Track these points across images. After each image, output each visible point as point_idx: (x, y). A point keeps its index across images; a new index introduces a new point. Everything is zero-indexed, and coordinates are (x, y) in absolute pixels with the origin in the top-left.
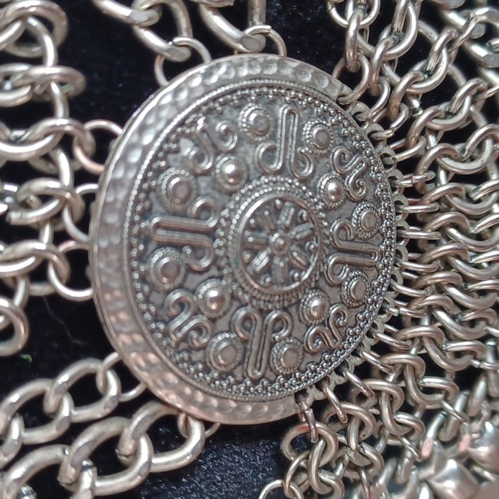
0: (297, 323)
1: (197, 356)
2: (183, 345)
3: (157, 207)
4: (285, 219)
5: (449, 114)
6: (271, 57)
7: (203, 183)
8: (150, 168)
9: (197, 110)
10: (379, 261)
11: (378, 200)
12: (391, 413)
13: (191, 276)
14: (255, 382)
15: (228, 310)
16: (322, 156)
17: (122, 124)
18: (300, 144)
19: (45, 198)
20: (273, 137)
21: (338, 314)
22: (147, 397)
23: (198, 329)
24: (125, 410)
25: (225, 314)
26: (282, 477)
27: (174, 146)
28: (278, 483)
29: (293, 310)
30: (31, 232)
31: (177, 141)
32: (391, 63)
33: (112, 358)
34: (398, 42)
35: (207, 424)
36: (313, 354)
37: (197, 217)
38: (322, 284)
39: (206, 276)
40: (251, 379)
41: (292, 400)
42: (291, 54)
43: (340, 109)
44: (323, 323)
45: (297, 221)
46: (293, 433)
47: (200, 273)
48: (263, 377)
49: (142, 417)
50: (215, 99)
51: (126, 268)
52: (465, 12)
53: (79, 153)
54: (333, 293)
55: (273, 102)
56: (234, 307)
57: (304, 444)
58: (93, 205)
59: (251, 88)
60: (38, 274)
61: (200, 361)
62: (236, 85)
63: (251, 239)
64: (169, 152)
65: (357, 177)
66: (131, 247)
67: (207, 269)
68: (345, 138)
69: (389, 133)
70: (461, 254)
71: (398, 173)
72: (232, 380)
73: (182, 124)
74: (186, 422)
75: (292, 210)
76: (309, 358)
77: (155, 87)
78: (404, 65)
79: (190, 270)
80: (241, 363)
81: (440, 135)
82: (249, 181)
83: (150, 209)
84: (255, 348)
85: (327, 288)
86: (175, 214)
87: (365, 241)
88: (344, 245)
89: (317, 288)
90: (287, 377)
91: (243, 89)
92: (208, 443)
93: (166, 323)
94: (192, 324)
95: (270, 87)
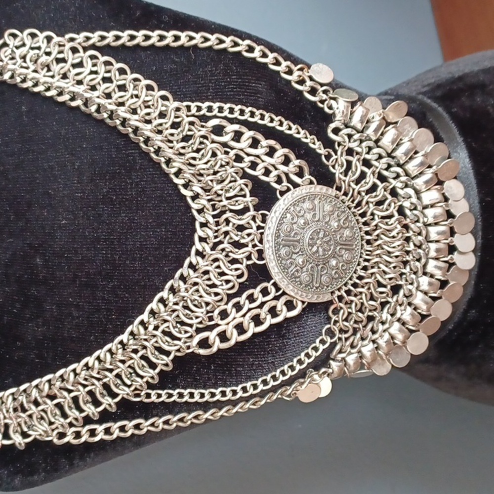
0: (329, 269)
1: (298, 280)
2: (293, 276)
3: (282, 235)
4: (321, 235)
5: (376, 196)
6: (311, 186)
7: (295, 226)
8: (278, 223)
9: (291, 205)
10: (356, 247)
11: (353, 227)
12: (367, 301)
13: (293, 255)
14: (317, 288)
15: (306, 265)
16: (332, 214)
17: (269, 211)
18: (324, 211)
19: (249, 235)
20: (315, 210)
21: (342, 266)
22: (284, 293)
23: (297, 271)
24: (276, 298)
25: (305, 266)
26: (330, 323)
27: (285, 216)
28: (328, 326)
29: (327, 264)
30: (245, 245)
31: (286, 214)
32: (353, 182)
33: (272, 282)
34: (354, 175)
35: (303, 302)
36: (336, 279)
37: (294, 237)
38: (336, 256)
39: (298, 255)
40: (316, 287)
41: (330, 294)
42: (319, 184)
43: (336, 199)
44: (338, 269)
45: (325, 236)
46: (332, 307)
47: (296, 253)
48: (319, 286)
49: (283, 299)
50: (295, 201)
51: (274, 253)
52: (378, 161)
53: (257, 220)
54: (340, 259)
55: (314, 199)
56: (308, 264)
57: (336, 311)
58: (263, 236)
59: (306, 196)
60: (249, 258)
61: (298, 281)
62: (302, 196)
63: (311, 242)
64: (283, 218)
65: (344, 220)
66: (275, 247)
67: (298, 252)
68: (339, 208)
69: (354, 205)
70: (385, 244)
71: (360, 218)
72: (309, 287)
73: (286, 209)
74: (296, 302)
75: (323, 232)
76: (334, 281)
77: (278, 199)
78: (358, 182)
79: (293, 253)
80: (312, 282)
81: (374, 203)
82: (308, 224)
83: (280, 235)
84: (316, 277)
85: (338, 257)
86: (287, 236)
87: (350, 241)
88: (342, 243)
89: (334, 257)
90: (328, 287)
91: (304, 197)
92: (304, 310)
93: (287, 270)
94: (295, 269)
95: (312, 195)
